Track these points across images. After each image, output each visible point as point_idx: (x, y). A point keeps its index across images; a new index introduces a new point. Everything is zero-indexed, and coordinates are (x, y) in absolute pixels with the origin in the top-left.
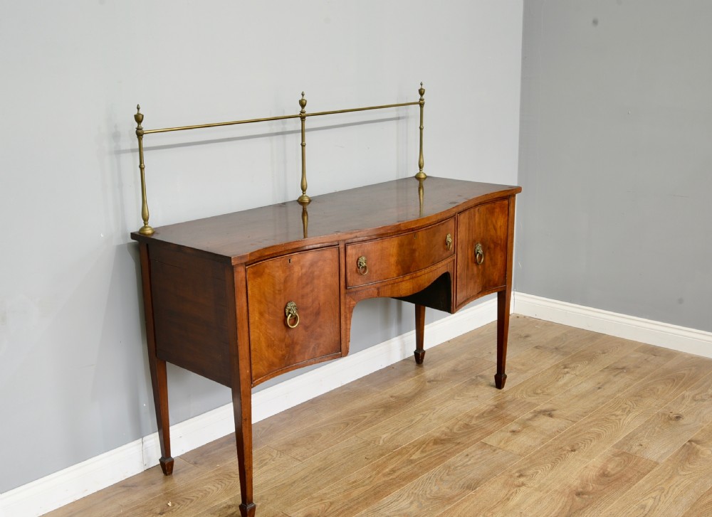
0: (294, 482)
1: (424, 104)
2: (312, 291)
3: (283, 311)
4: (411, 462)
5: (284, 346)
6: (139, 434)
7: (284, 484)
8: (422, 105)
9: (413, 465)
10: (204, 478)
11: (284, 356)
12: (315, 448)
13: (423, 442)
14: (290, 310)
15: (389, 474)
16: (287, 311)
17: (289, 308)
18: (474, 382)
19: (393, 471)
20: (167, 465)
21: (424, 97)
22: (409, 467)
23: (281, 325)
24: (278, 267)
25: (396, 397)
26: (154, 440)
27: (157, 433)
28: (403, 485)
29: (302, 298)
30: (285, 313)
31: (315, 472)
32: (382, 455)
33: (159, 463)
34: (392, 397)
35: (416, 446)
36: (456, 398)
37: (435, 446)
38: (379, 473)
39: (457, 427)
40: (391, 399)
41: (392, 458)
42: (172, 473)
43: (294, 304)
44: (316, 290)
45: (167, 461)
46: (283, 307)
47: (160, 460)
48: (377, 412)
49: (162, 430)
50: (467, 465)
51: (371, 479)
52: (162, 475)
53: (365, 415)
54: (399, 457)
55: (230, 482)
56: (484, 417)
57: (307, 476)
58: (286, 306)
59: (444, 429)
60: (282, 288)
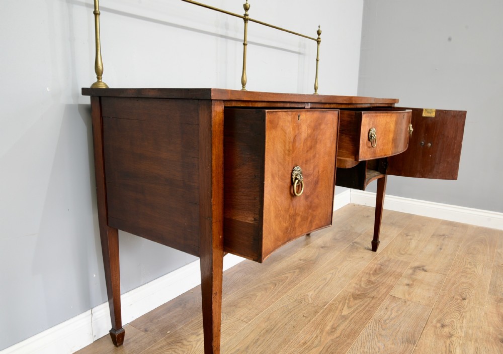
0: (247, 347)
1: (320, 42)
2: (314, 156)
3: (290, 176)
4: (345, 318)
5: (288, 217)
6: (88, 305)
7: (238, 350)
8: (318, 42)
9: (348, 321)
10: (157, 347)
11: (287, 228)
12: (256, 309)
13: (344, 298)
14: (297, 175)
15: (332, 332)
16: (294, 177)
17: (297, 172)
18: (354, 247)
19: (334, 329)
20: (117, 336)
21: (320, 36)
22: (346, 323)
23: (287, 191)
24: (289, 121)
25: (304, 260)
26: (103, 311)
27: (107, 304)
28: (350, 344)
29: (306, 164)
30: (292, 178)
31: (264, 334)
32: (316, 312)
33: (109, 333)
34: (300, 260)
35: (340, 302)
36: (348, 259)
37: (357, 301)
38: (322, 332)
39: (363, 283)
40: (301, 262)
41: (327, 315)
42: (122, 343)
43: (300, 169)
44: (317, 156)
45: (117, 333)
46: (290, 172)
47: (110, 331)
48: (294, 272)
49: (112, 300)
50: (393, 319)
51: (319, 338)
52: (112, 346)
53: (286, 275)
54: (331, 314)
55: (184, 352)
56: (378, 274)
57: (258, 340)
58: (293, 170)
59: (354, 285)
60: (291, 148)
